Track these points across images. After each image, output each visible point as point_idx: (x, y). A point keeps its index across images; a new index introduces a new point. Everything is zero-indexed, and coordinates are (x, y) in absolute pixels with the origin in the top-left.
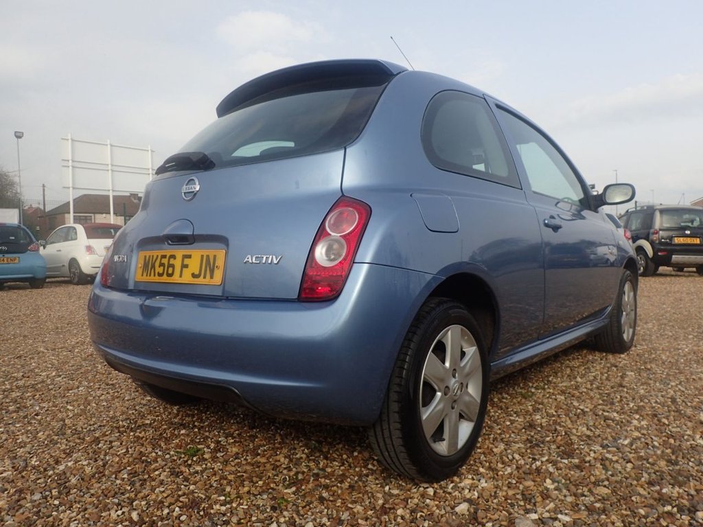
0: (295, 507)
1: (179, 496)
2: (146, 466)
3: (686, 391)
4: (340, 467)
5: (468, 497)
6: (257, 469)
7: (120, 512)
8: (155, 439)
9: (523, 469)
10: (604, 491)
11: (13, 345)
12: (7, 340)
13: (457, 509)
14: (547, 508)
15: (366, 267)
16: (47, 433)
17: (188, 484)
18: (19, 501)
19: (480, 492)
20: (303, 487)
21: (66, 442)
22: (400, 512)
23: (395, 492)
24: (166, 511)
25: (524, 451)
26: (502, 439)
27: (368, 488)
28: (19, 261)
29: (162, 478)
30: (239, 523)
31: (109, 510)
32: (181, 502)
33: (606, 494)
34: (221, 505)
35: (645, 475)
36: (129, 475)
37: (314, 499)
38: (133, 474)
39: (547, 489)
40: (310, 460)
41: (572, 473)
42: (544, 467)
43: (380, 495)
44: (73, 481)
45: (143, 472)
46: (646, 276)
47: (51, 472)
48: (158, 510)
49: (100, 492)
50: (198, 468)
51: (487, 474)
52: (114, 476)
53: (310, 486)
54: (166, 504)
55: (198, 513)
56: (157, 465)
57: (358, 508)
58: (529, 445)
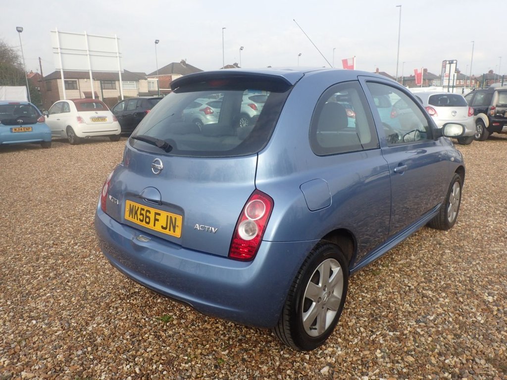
0: (228, 365)
1: (161, 355)
2: (139, 330)
3: (481, 271)
4: (255, 334)
5: (329, 362)
6: (205, 334)
7: (128, 366)
8: (143, 307)
9: (365, 340)
10: (411, 359)
11: (41, 211)
12: (36, 206)
13: (322, 371)
14: (374, 372)
15: (269, 243)
16: (77, 298)
17: (165, 345)
18: (70, 355)
19: (337, 358)
20: (233, 350)
21: (90, 307)
22: (288, 372)
23: (287, 356)
24: (154, 367)
25: (367, 324)
26: (355, 313)
27: (271, 352)
28: (32, 129)
29: (150, 340)
30: (197, 378)
31: (122, 364)
32: (162, 360)
33: (412, 361)
34: (186, 363)
35: (438, 347)
36: (130, 336)
37: (239, 360)
38: (133, 335)
39: (377, 358)
40: (237, 327)
41: (394, 343)
42: (377, 339)
43: (277, 358)
44: (99, 340)
45: (139, 334)
46: (481, 141)
47: (84, 333)
48: (150, 366)
49: (115, 349)
50: (171, 333)
51: (342, 343)
52: (122, 337)
53: (237, 349)
54: (154, 361)
55: (173, 369)
56: (146, 329)
57: (265, 368)
58: (371, 318)
